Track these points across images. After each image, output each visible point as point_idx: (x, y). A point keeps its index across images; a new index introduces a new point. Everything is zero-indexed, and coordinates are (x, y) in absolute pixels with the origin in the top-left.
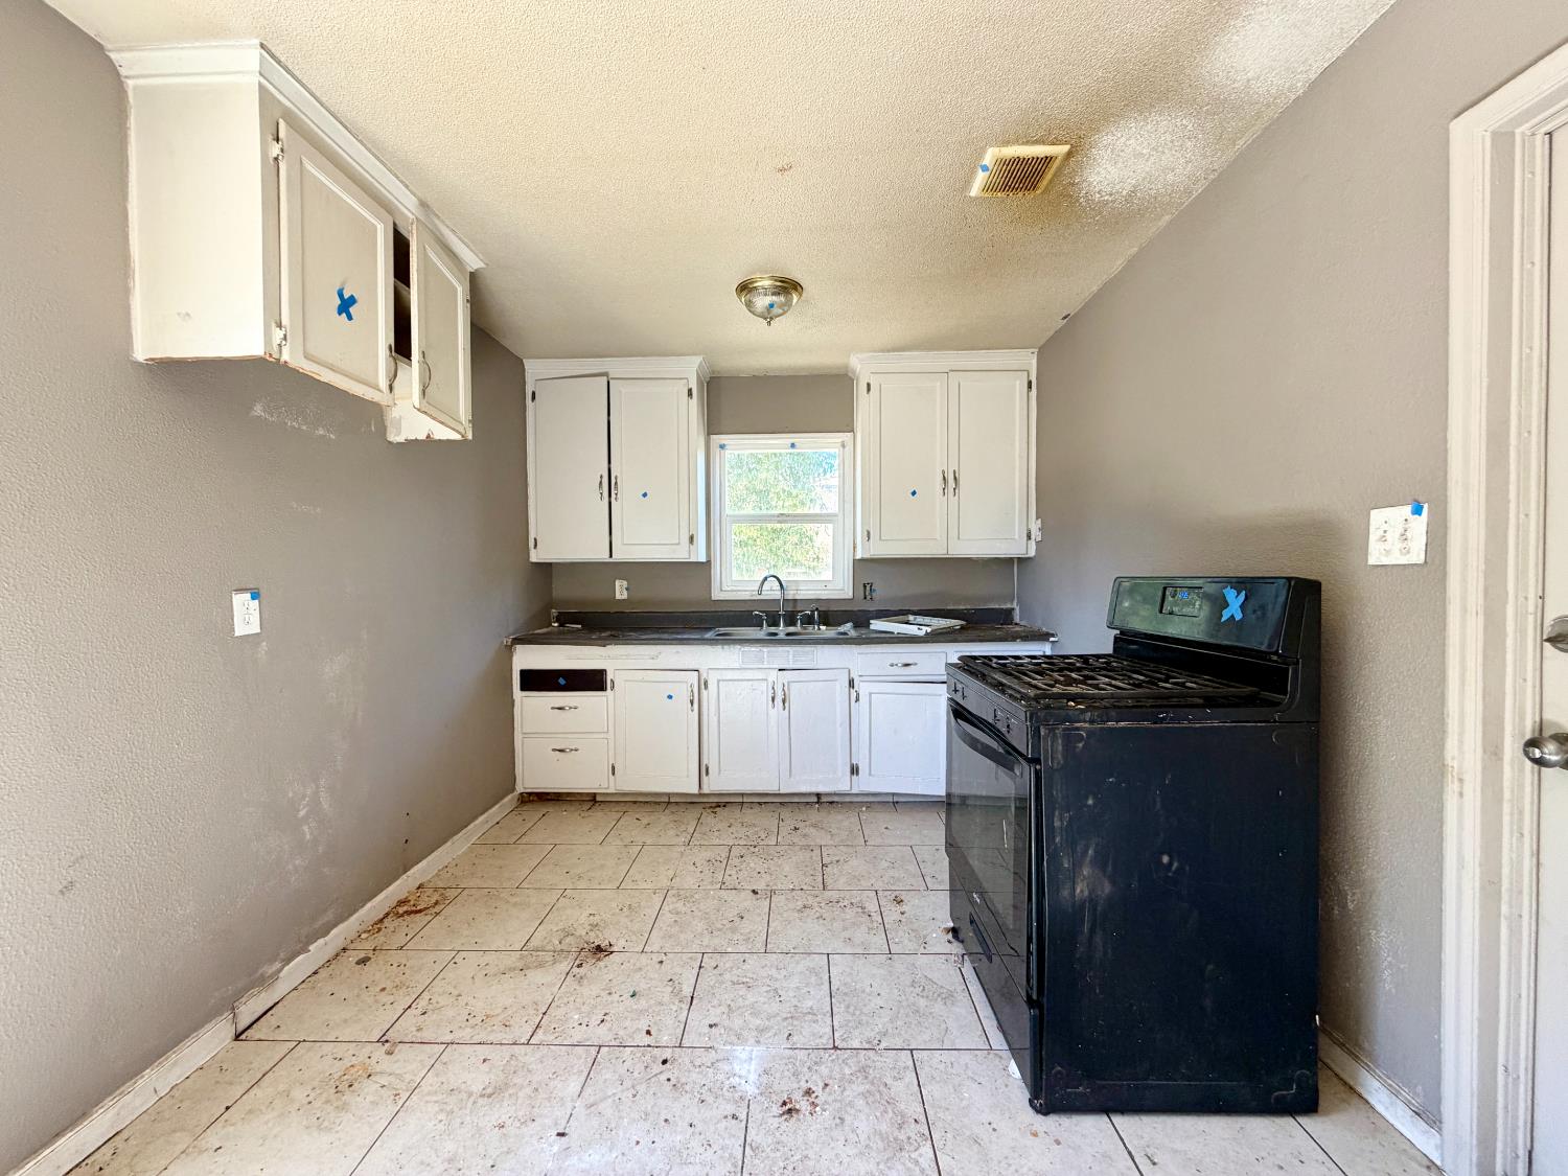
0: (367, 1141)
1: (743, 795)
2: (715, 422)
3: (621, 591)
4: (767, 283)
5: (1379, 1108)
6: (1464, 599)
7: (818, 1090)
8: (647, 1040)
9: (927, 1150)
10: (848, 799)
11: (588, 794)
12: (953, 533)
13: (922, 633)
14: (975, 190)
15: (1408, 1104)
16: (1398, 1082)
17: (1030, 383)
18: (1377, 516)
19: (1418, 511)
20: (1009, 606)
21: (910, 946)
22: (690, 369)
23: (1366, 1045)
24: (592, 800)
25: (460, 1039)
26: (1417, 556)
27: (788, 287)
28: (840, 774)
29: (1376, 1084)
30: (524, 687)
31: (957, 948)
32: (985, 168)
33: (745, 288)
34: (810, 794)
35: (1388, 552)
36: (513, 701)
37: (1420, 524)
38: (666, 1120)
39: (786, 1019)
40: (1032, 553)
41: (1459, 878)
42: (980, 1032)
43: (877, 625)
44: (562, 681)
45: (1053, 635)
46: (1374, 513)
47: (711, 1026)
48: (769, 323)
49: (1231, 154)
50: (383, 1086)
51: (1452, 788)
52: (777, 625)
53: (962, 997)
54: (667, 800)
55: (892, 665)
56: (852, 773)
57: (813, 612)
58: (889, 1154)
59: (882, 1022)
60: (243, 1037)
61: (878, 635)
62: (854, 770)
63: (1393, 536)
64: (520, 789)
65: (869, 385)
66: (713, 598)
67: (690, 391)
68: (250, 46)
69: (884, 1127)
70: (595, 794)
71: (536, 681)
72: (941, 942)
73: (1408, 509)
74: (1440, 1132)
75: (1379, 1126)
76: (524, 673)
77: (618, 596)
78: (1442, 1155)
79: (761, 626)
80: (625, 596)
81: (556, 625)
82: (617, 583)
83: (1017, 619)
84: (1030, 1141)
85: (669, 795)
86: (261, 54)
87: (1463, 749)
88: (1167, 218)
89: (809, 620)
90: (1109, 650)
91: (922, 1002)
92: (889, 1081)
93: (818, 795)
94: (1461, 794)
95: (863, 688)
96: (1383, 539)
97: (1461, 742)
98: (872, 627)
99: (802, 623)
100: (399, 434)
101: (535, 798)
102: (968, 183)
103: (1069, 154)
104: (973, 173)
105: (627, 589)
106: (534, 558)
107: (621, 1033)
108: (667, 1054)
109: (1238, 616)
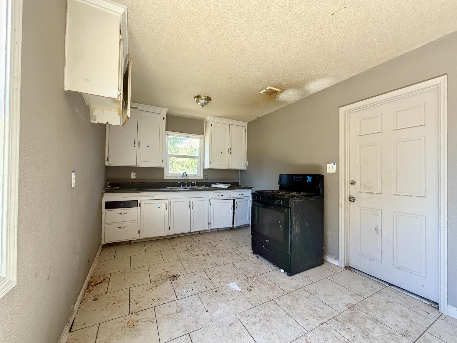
0: (156, 332)
1: (179, 234)
2: (168, 128)
3: (133, 176)
4: (204, 97)
5: (329, 261)
6: (342, 178)
7: (252, 285)
8: (207, 289)
9: (277, 287)
10: (207, 232)
11: (128, 241)
12: (230, 163)
13: (226, 187)
14: (261, 92)
15: (334, 258)
16: (332, 255)
17: (246, 130)
18: (328, 165)
19: (334, 164)
20: (238, 181)
21: (247, 257)
22: (164, 111)
23: (326, 252)
24: (130, 243)
25: (156, 305)
26: (334, 171)
27: (209, 99)
28: (206, 225)
29: (328, 257)
30: (106, 208)
31: (255, 256)
32: (266, 89)
33: (198, 97)
34: (197, 232)
35: (330, 171)
36: (102, 212)
37: (335, 167)
38: (227, 301)
39: (234, 276)
40: (246, 169)
41: (341, 220)
42: (271, 268)
43: (213, 186)
44: (122, 205)
45: (253, 187)
46: (327, 164)
47: (220, 282)
48: (202, 107)
49: (301, 98)
50: (145, 322)
51: (340, 206)
52: (185, 186)
53: (263, 263)
54: (155, 239)
55: (219, 196)
56: (209, 224)
57: (194, 182)
58: (272, 290)
59: (253, 272)
60: (72, 330)
61: (214, 188)
62: (210, 224)
63: (331, 168)
64: (103, 243)
65: (212, 124)
66: (164, 178)
67: (164, 118)
68: (123, 8)
69: (268, 287)
70: (130, 241)
71: (110, 205)
72: (252, 255)
73: (333, 164)
74: (339, 260)
75: (330, 264)
76: (106, 203)
77: (132, 178)
78: (339, 264)
79: (180, 186)
80: (135, 177)
81: (109, 187)
82: (132, 173)
83: (240, 184)
84: (291, 280)
85: (156, 237)
86: (125, 11)
87: (342, 201)
88: (286, 105)
89: (193, 185)
90: (278, 189)
91: (257, 266)
92: (263, 280)
93: (199, 231)
94: (341, 207)
95: (212, 202)
96: (329, 168)
97: (341, 199)
98: (212, 186)
99: (192, 186)
100: (95, 121)
101: (108, 246)
102: (261, 91)
103: (280, 92)
104: (264, 89)
105: (135, 175)
106: (107, 164)
107: (200, 290)
108: (215, 290)
109: (311, 181)
